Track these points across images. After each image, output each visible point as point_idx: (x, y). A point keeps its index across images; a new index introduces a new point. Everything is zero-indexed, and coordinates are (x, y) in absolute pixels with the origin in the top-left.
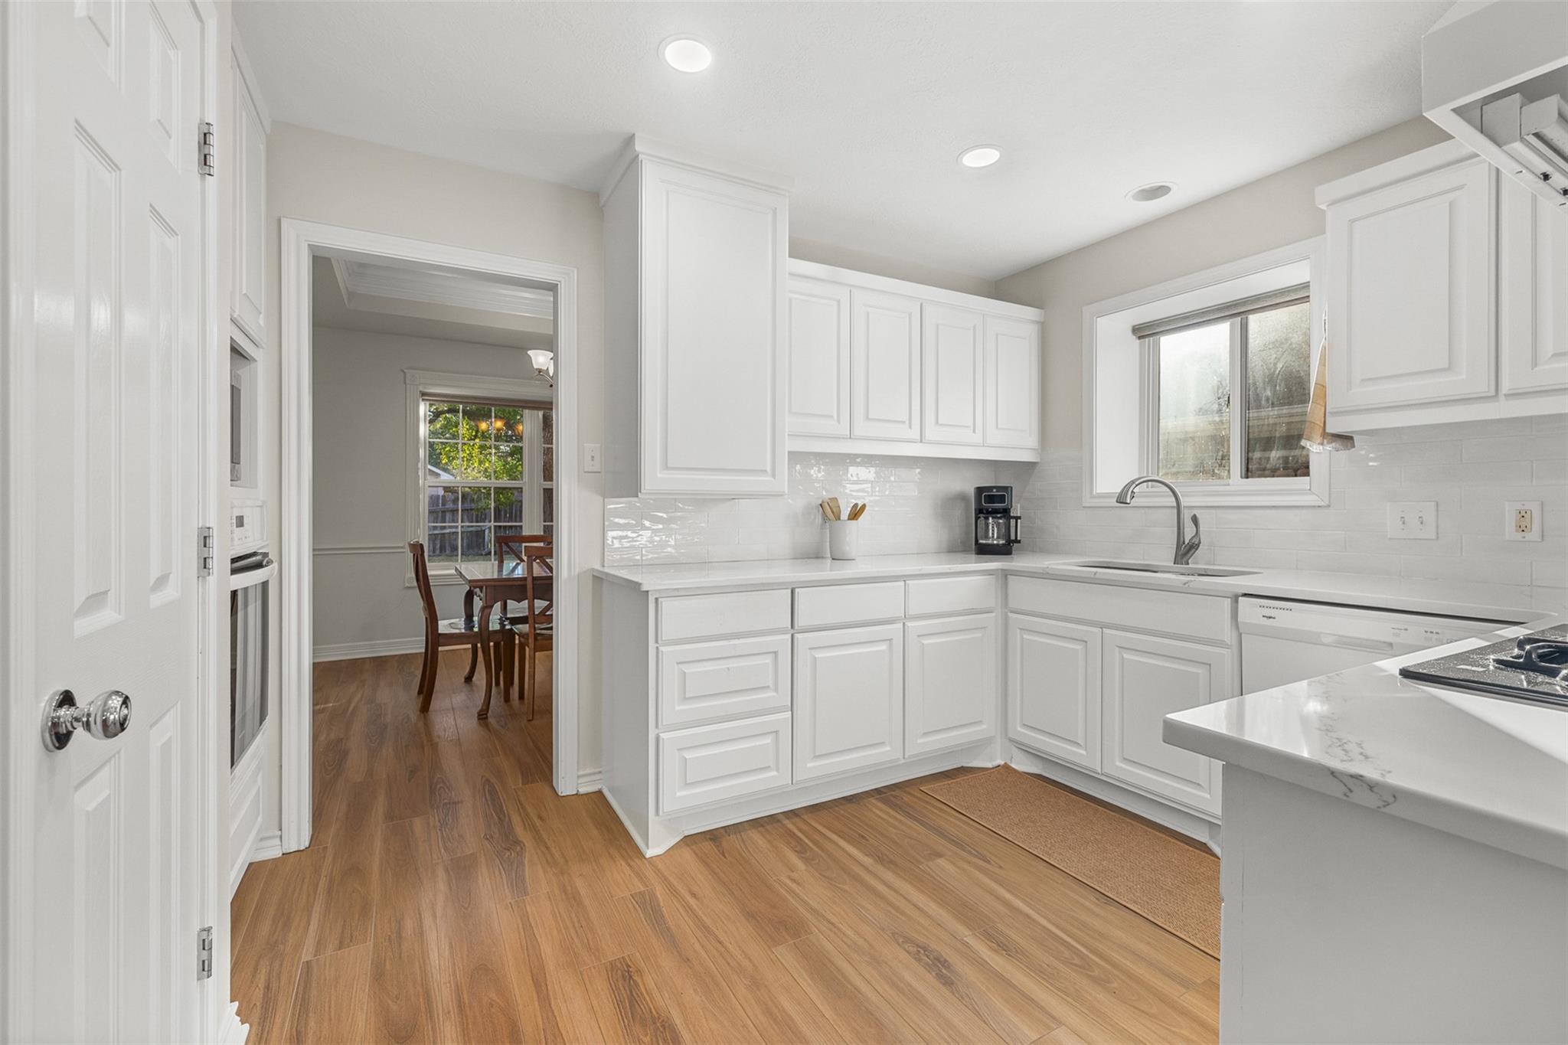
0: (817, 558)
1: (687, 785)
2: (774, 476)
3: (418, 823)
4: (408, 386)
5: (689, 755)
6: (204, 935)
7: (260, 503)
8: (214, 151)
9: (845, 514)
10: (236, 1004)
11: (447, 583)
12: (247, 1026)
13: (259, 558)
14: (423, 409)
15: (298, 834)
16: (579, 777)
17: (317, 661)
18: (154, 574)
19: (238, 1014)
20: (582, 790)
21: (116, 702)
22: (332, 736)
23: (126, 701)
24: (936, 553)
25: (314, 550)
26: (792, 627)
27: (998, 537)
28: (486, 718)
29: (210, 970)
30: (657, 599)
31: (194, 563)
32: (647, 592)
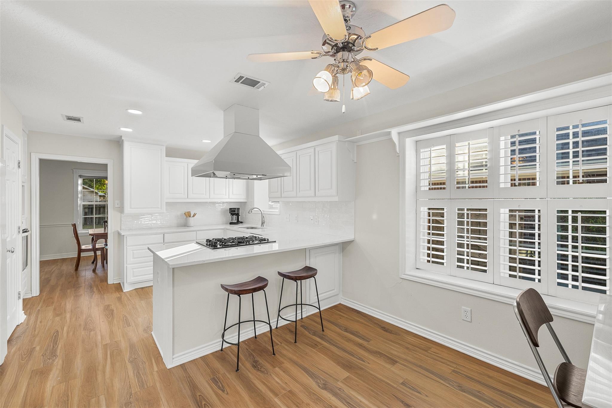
0: (185, 226)
1: (134, 276)
2: (161, 209)
3: (69, 291)
4: (74, 174)
5: (134, 270)
6: (19, 292)
7: (26, 218)
8: (21, 165)
9: (192, 216)
10: (24, 311)
11: (85, 235)
12: (26, 316)
13: (26, 230)
14: (80, 181)
15: (36, 292)
16: (114, 280)
17: (41, 260)
18: (13, 234)
19: (24, 313)
20: (115, 283)
21: (13, 249)
22: (46, 277)
23: (14, 249)
24: (222, 224)
25: (40, 226)
26: (164, 242)
27: (235, 220)
28: (95, 271)
29: (20, 298)
30: (126, 237)
31: (17, 232)
32: (124, 235)
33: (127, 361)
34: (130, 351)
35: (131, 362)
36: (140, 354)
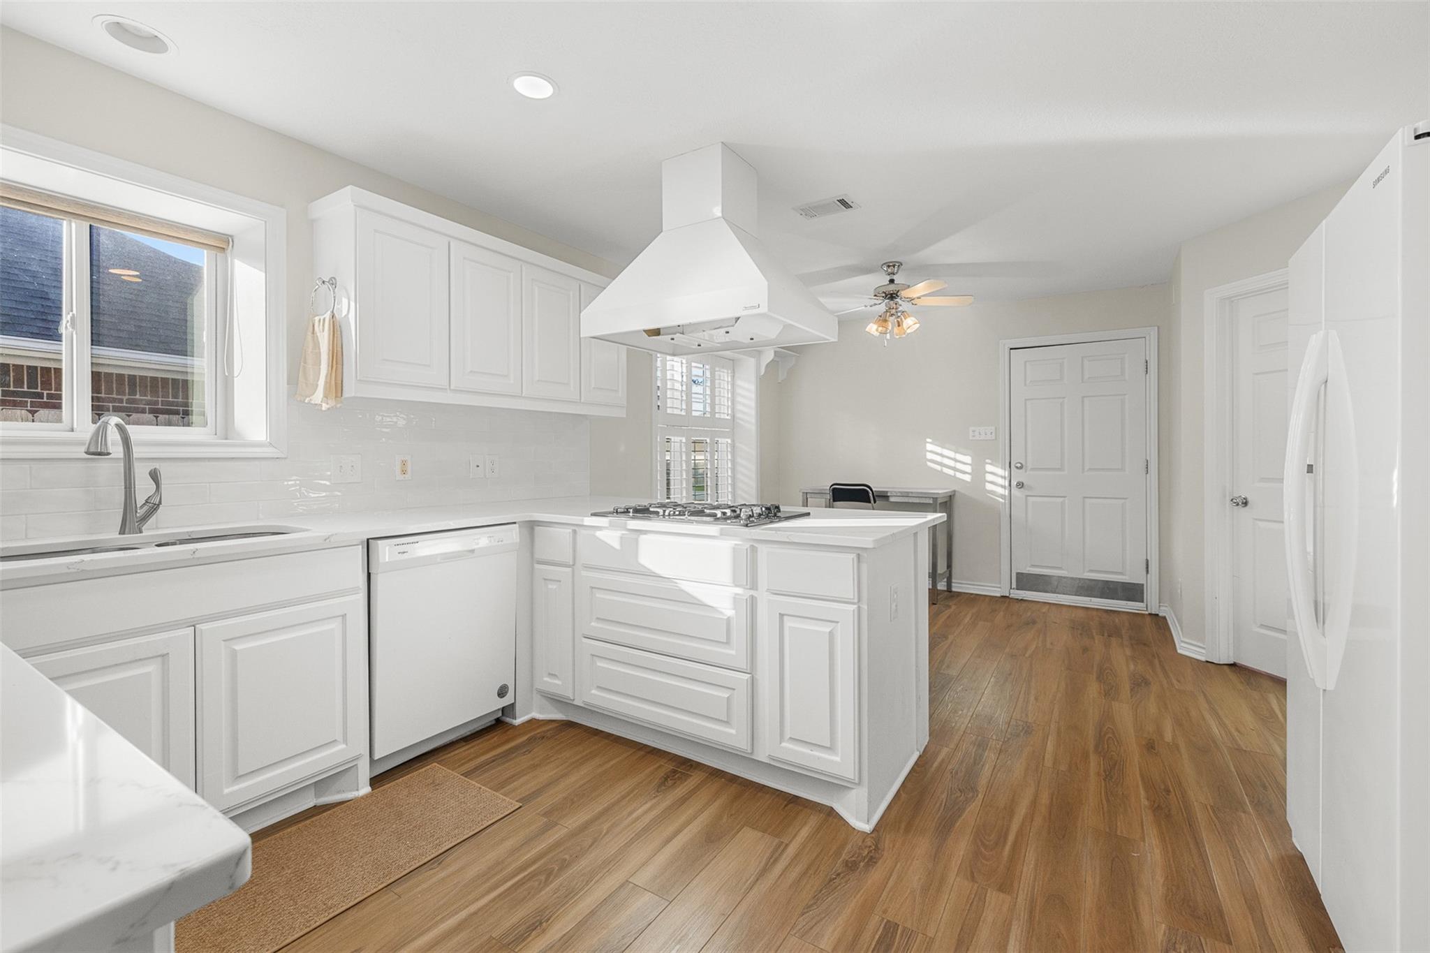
33: (980, 796)
34: (960, 816)
35: (974, 790)
36: (945, 794)
